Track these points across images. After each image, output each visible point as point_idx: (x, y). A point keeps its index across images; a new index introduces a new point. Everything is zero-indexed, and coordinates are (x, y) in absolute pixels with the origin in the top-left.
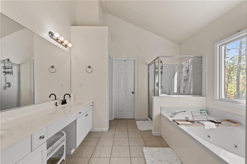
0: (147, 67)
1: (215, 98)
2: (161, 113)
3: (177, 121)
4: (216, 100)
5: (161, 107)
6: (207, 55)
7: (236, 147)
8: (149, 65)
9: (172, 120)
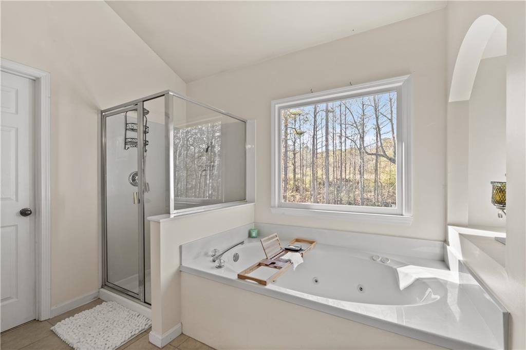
0: (95, 119)
1: (272, 204)
2: (181, 264)
3: (246, 273)
4: (275, 207)
5: (181, 247)
6: (256, 121)
7: (316, 281)
8: (103, 115)
9: (235, 277)
